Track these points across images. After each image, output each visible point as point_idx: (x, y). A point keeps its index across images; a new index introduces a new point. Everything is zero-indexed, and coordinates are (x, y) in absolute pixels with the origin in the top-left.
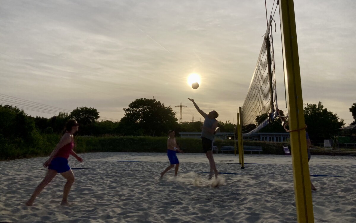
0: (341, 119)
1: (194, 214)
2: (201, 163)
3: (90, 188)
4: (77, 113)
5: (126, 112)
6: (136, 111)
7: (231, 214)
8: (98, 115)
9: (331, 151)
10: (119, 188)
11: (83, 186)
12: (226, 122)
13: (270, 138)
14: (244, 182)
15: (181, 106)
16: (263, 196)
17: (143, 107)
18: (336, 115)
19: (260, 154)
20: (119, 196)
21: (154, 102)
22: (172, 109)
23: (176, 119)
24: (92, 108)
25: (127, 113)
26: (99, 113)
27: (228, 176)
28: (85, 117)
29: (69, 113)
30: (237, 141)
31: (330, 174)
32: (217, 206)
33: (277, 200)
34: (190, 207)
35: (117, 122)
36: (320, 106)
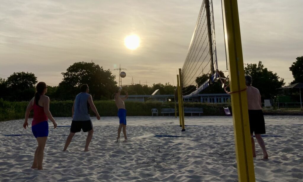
0: (281, 79)
1: (135, 178)
2: (141, 126)
3: (29, 154)
4: (14, 78)
5: (64, 76)
6: (75, 75)
7: (173, 177)
8: (36, 80)
9: (272, 111)
10: (59, 154)
11: (22, 153)
12: (166, 84)
13: (210, 99)
14: (185, 145)
15: (120, 69)
16: (204, 158)
17: (81, 71)
18: (276, 75)
19: (201, 116)
20: (59, 162)
21: (93, 65)
22: (111, 72)
23: (116, 82)
24: (29, 72)
25: (66, 77)
26: (37, 78)
27: (168, 139)
28: (23, 82)
29: (6, 79)
30: (177, 103)
31: (270, 134)
32: (158, 169)
33: (218, 162)
34: (131, 172)
35: (55, 87)
36: (260, 66)
